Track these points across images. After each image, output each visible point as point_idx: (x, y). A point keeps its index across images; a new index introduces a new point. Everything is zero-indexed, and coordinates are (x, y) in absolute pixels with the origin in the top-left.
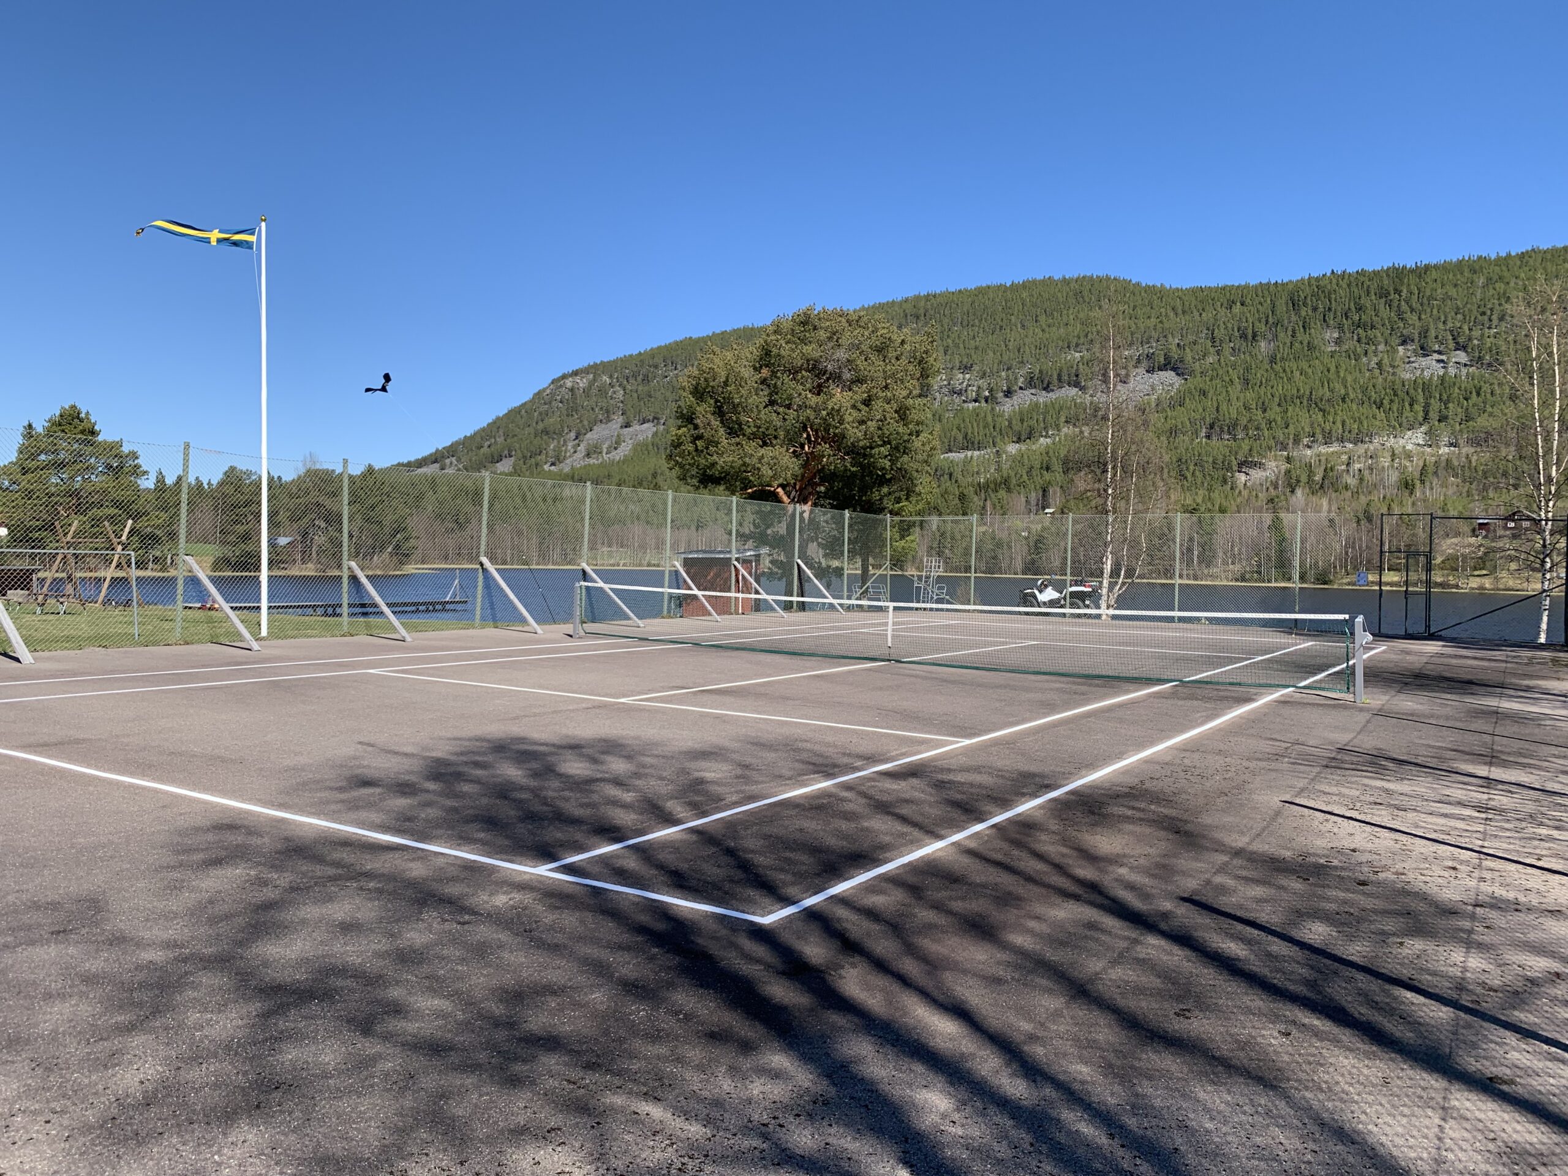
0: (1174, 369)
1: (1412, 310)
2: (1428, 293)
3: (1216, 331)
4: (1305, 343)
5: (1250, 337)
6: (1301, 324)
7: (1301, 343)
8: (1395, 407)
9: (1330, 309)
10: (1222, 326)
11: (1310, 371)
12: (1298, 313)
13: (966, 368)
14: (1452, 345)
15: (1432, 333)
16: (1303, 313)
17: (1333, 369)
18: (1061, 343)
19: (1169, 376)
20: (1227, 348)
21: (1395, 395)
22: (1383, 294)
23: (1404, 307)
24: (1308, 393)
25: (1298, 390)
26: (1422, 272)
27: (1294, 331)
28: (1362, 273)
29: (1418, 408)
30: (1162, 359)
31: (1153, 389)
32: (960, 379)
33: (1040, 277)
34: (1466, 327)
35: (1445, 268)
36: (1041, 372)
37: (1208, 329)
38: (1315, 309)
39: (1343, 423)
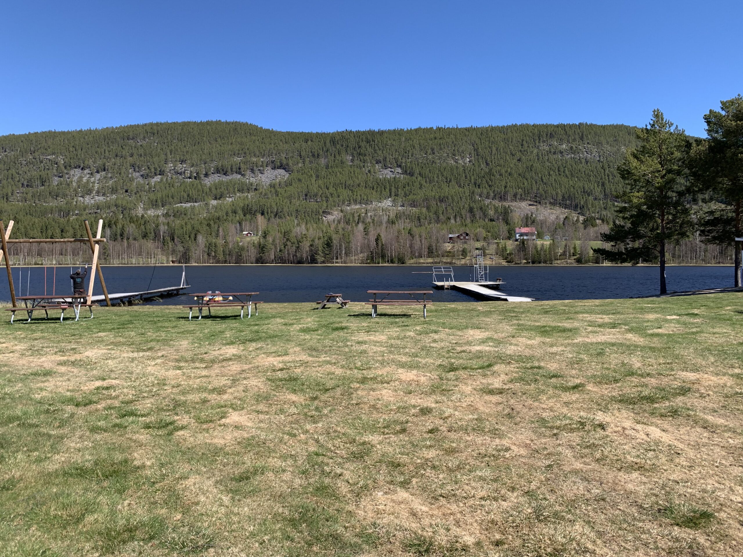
0: (284, 169)
1: (380, 149)
2: (385, 143)
3: (302, 152)
4: (340, 160)
5: (316, 155)
6: (337, 151)
7: (338, 160)
8: (379, 190)
9: (348, 146)
10: (304, 151)
11: (344, 173)
12: (336, 147)
13: (182, 162)
14: (396, 165)
15: (388, 160)
16: (338, 147)
17: (353, 173)
18: (230, 152)
19: (282, 171)
20: (307, 160)
21: (378, 184)
22: (368, 142)
23: (377, 148)
24: (344, 182)
25: (340, 181)
26: (381, 133)
27: (335, 155)
28: (358, 132)
29: (387, 190)
30: (279, 164)
31: (276, 177)
32: (180, 167)
33: (214, 120)
34: (400, 158)
35: (389, 132)
36: (222, 166)
37: (298, 151)
38: (342, 146)
39: (361, 195)
